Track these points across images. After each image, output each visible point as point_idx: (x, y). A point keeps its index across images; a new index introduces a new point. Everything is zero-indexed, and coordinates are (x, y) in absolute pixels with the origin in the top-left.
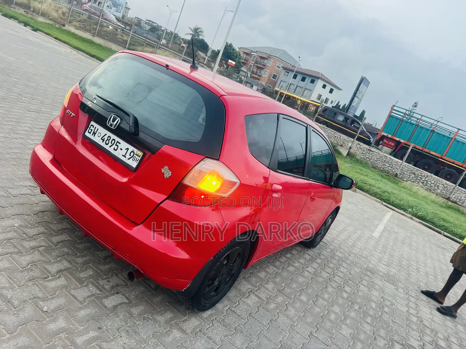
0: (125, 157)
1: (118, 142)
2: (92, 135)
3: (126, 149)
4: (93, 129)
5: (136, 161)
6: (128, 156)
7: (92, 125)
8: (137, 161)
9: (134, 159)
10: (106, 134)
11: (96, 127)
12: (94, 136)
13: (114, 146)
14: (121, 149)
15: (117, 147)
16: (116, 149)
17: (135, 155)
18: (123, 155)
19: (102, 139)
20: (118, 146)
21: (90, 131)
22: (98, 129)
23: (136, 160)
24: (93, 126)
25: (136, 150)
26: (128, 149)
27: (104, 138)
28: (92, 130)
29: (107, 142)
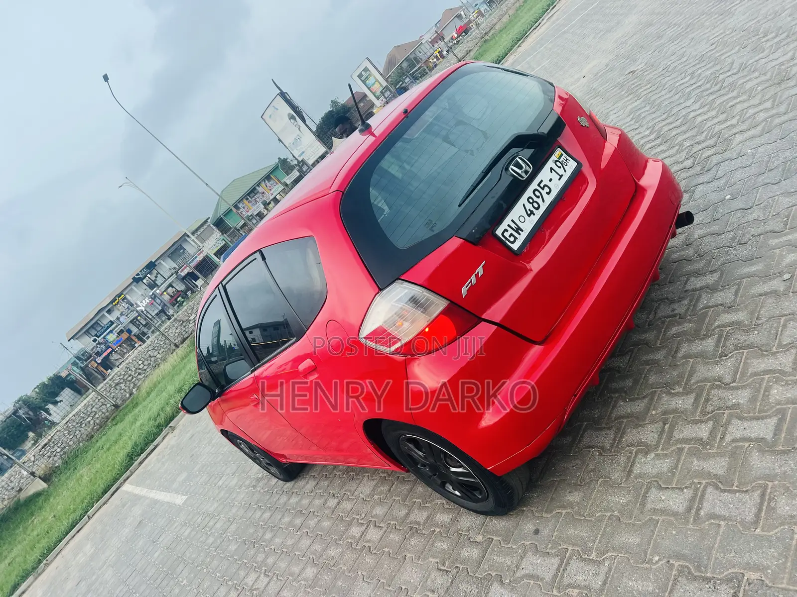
0: (562, 175)
1: (539, 185)
2: (520, 234)
3: (551, 172)
4: (510, 231)
5: (568, 161)
6: (561, 171)
7: (503, 234)
8: (567, 159)
9: (566, 164)
10: (524, 205)
11: (509, 226)
12: (522, 231)
13: (544, 192)
14: (551, 180)
15: (546, 188)
16: (548, 191)
17: (560, 161)
18: (559, 179)
19: (529, 215)
20: (545, 186)
21: (512, 239)
22: (512, 221)
23: (566, 161)
24: (506, 230)
25: (554, 158)
26: (551, 169)
27: (529, 210)
28: (511, 235)
29: (536, 205)
